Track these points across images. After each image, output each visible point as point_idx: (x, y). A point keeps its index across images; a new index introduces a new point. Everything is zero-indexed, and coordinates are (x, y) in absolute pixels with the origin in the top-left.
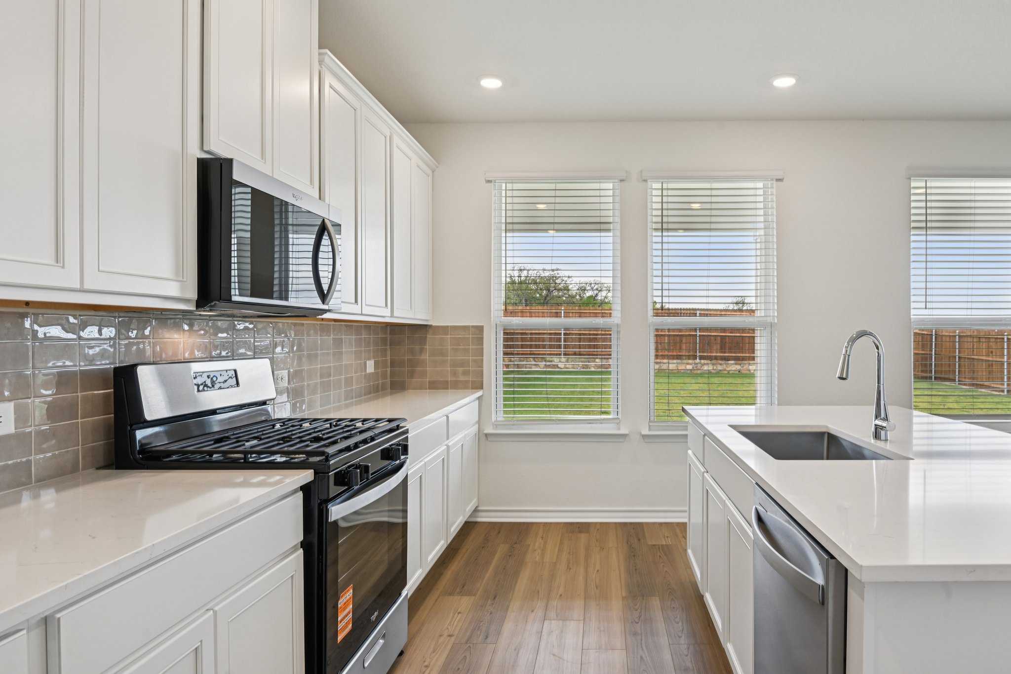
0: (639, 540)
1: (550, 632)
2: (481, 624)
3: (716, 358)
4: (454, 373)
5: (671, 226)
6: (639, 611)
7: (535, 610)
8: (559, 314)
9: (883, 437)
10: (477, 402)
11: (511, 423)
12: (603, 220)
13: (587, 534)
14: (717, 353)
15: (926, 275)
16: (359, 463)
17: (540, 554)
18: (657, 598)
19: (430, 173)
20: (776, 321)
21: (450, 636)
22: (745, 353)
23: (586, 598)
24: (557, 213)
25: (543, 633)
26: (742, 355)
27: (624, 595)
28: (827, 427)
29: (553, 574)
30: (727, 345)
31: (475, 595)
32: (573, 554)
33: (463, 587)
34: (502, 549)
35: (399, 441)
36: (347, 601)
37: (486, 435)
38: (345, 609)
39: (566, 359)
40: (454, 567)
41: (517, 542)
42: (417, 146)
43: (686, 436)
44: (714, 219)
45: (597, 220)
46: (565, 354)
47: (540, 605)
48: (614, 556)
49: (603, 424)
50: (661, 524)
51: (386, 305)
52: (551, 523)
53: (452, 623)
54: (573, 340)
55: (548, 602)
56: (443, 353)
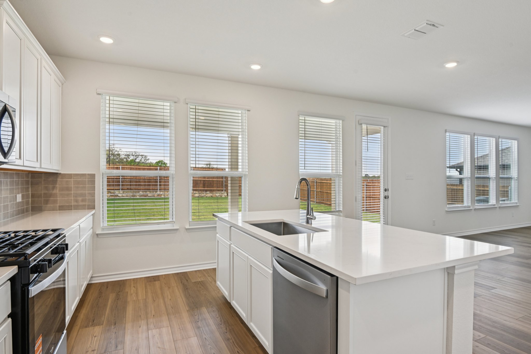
0: (187, 281)
1: (154, 336)
2: (111, 340)
3: (201, 190)
4: (77, 201)
5: (200, 127)
6: (197, 315)
7: (142, 326)
8: (119, 168)
9: (310, 223)
10: (92, 216)
11: (113, 227)
12: (165, 121)
13: (159, 281)
14: (201, 188)
15: (305, 156)
16: (44, 258)
17: (135, 295)
18: (205, 308)
19: (61, 85)
20: (247, 173)
21: (93, 351)
22: (214, 188)
23: (168, 314)
24: (140, 115)
25: (150, 338)
26: (213, 189)
27: (187, 309)
28: (283, 220)
29: (146, 305)
30: (206, 184)
31: (102, 324)
32: (154, 293)
33: (93, 321)
34: (112, 297)
35: (62, 242)
36: (39, 345)
37: (97, 235)
38: (38, 350)
39: (123, 192)
40: (84, 311)
41: (120, 291)
42: (55, 69)
43: (216, 227)
44: (220, 126)
45: (162, 121)
46: (122, 189)
47: (143, 323)
48: (177, 291)
49: (165, 225)
50: (196, 271)
51: (37, 161)
52: (137, 278)
53: (93, 343)
54: (126, 182)
55: (147, 320)
56: (68, 189)
